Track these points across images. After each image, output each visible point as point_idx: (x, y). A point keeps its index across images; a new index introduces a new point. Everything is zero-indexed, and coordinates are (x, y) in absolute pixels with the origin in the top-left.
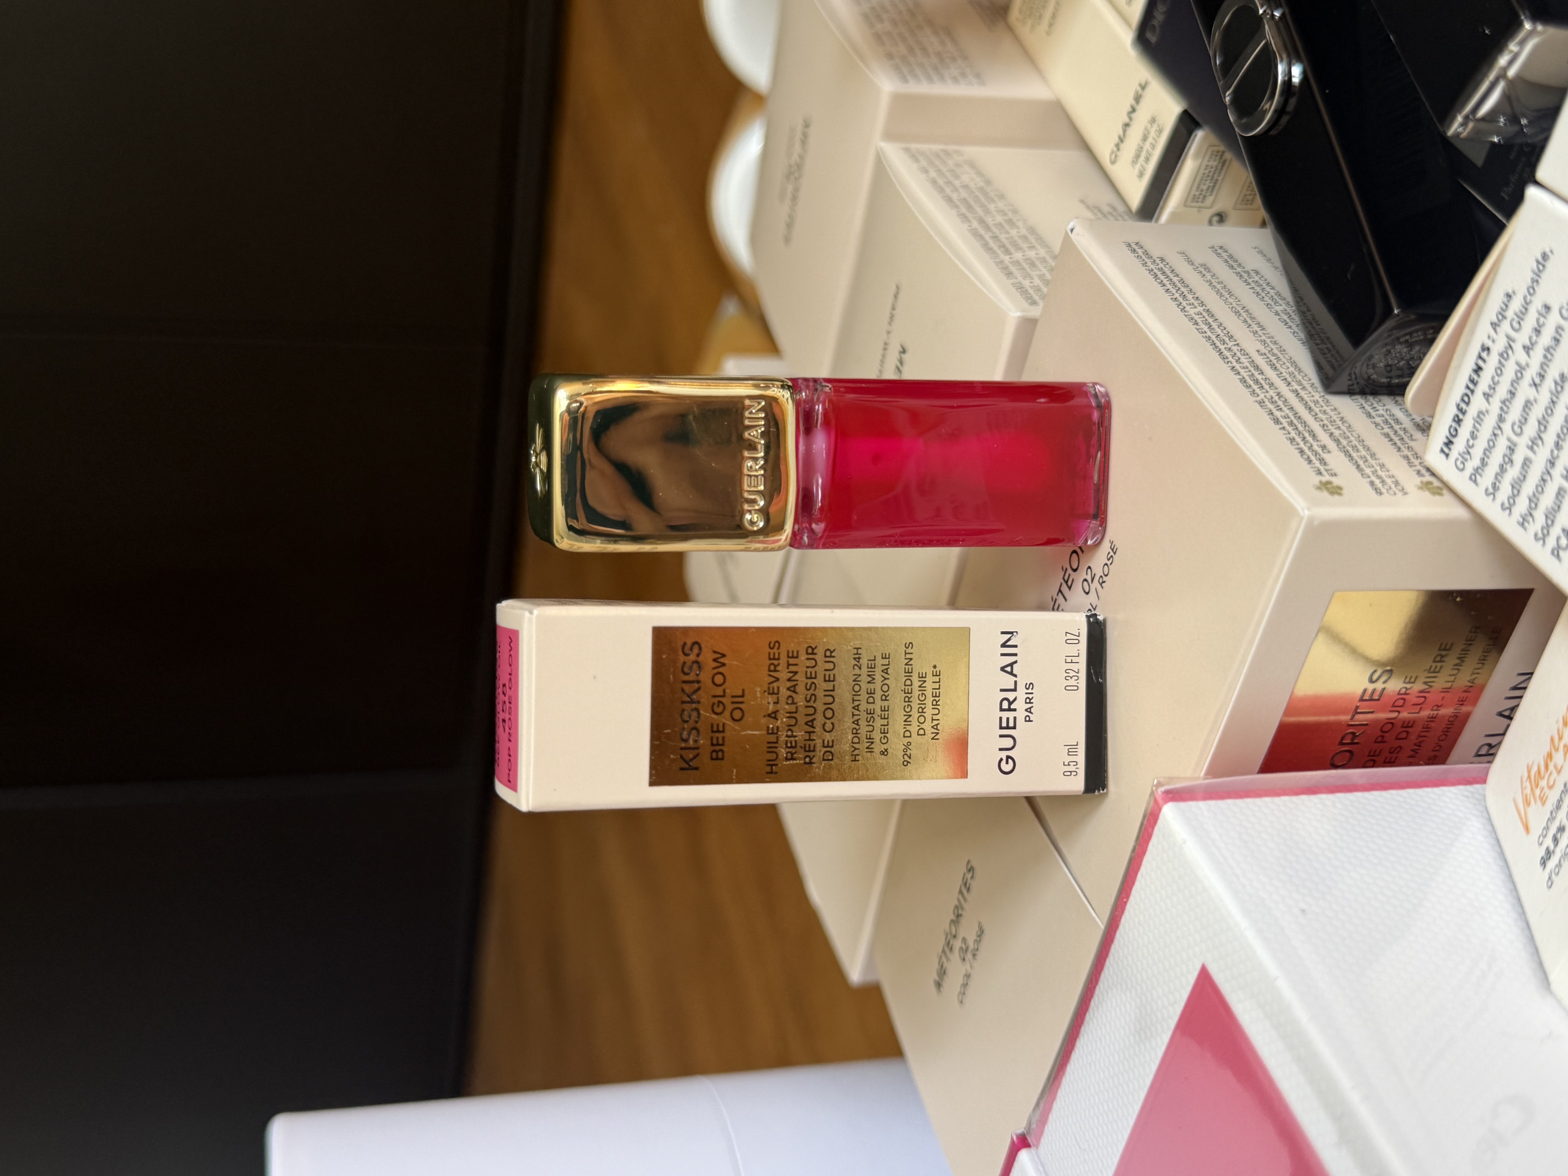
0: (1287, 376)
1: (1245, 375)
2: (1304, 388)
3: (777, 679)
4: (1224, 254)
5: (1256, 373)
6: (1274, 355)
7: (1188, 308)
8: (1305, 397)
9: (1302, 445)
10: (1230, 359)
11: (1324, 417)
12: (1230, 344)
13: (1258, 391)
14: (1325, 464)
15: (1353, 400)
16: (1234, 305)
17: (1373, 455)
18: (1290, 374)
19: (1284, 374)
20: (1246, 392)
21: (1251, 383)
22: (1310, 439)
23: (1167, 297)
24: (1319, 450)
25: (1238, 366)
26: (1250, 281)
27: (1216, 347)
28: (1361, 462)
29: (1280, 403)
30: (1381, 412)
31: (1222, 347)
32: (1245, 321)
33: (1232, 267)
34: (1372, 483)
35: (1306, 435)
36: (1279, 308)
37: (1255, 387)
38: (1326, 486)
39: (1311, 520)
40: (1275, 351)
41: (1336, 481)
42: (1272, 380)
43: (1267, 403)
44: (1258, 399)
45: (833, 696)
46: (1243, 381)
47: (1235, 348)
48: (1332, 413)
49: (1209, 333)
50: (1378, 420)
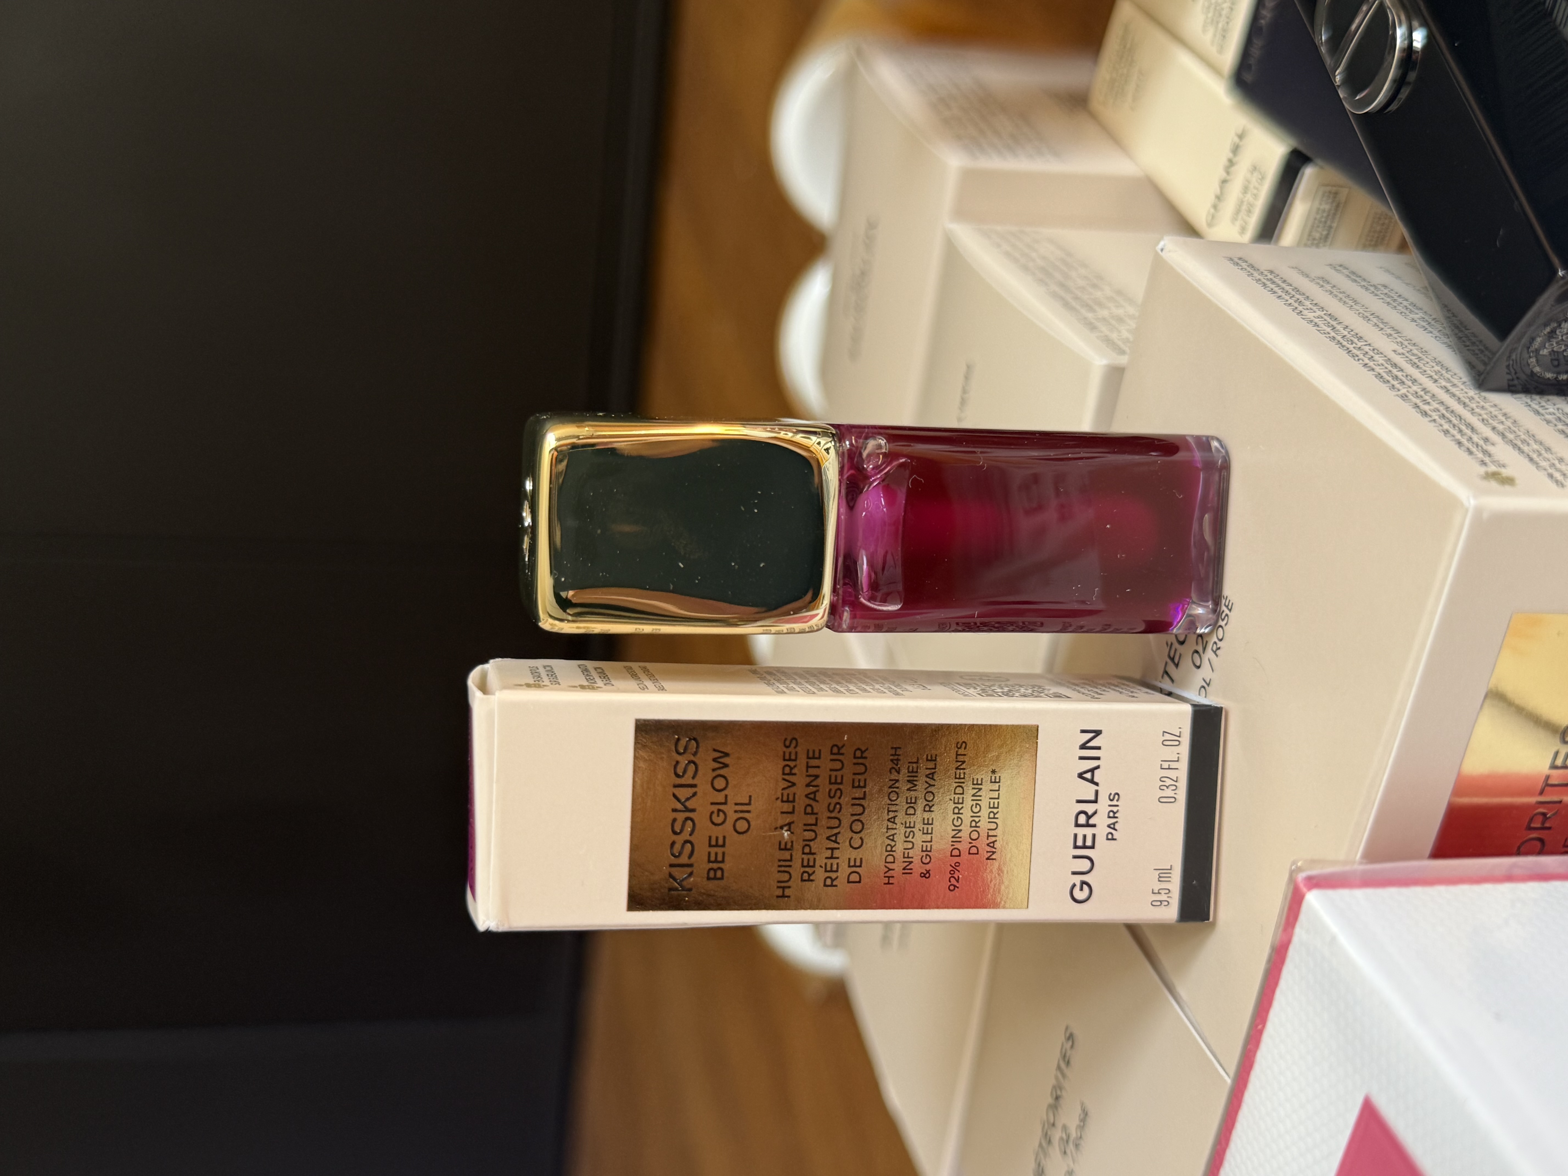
0: (1433, 374)
1: (1381, 371)
2: (1454, 385)
3: (794, 784)
4: (1345, 271)
5: (1395, 371)
6: (1413, 355)
7: (1305, 312)
8: (1457, 393)
9: (1458, 436)
10: (1361, 356)
11: (1482, 412)
12: (1359, 344)
13: (1398, 386)
14: (1490, 455)
15: (1515, 398)
16: (1361, 311)
17: (1548, 449)
18: (1436, 373)
19: (1429, 372)
20: (1384, 387)
21: (1390, 379)
22: (1468, 432)
23: (1280, 303)
24: (1481, 442)
25: (1371, 364)
26: (1379, 293)
27: (1343, 346)
28: (1535, 456)
29: (1426, 397)
30: (1551, 410)
31: (1351, 347)
32: (1376, 325)
33: (1355, 281)
34: (1551, 476)
35: (1463, 428)
36: (1416, 317)
37: (1395, 383)
38: (1494, 476)
39: (1478, 511)
40: (1415, 352)
41: (1505, 472)
42: (1414, 377)
43: (1410, 397)
44: (1399, 393)
45: (862, 806)
46: (1379, 376)
47: (1367, 348)
48: (1492, 409)
49: (1333, 334)
50: (1549, 417)
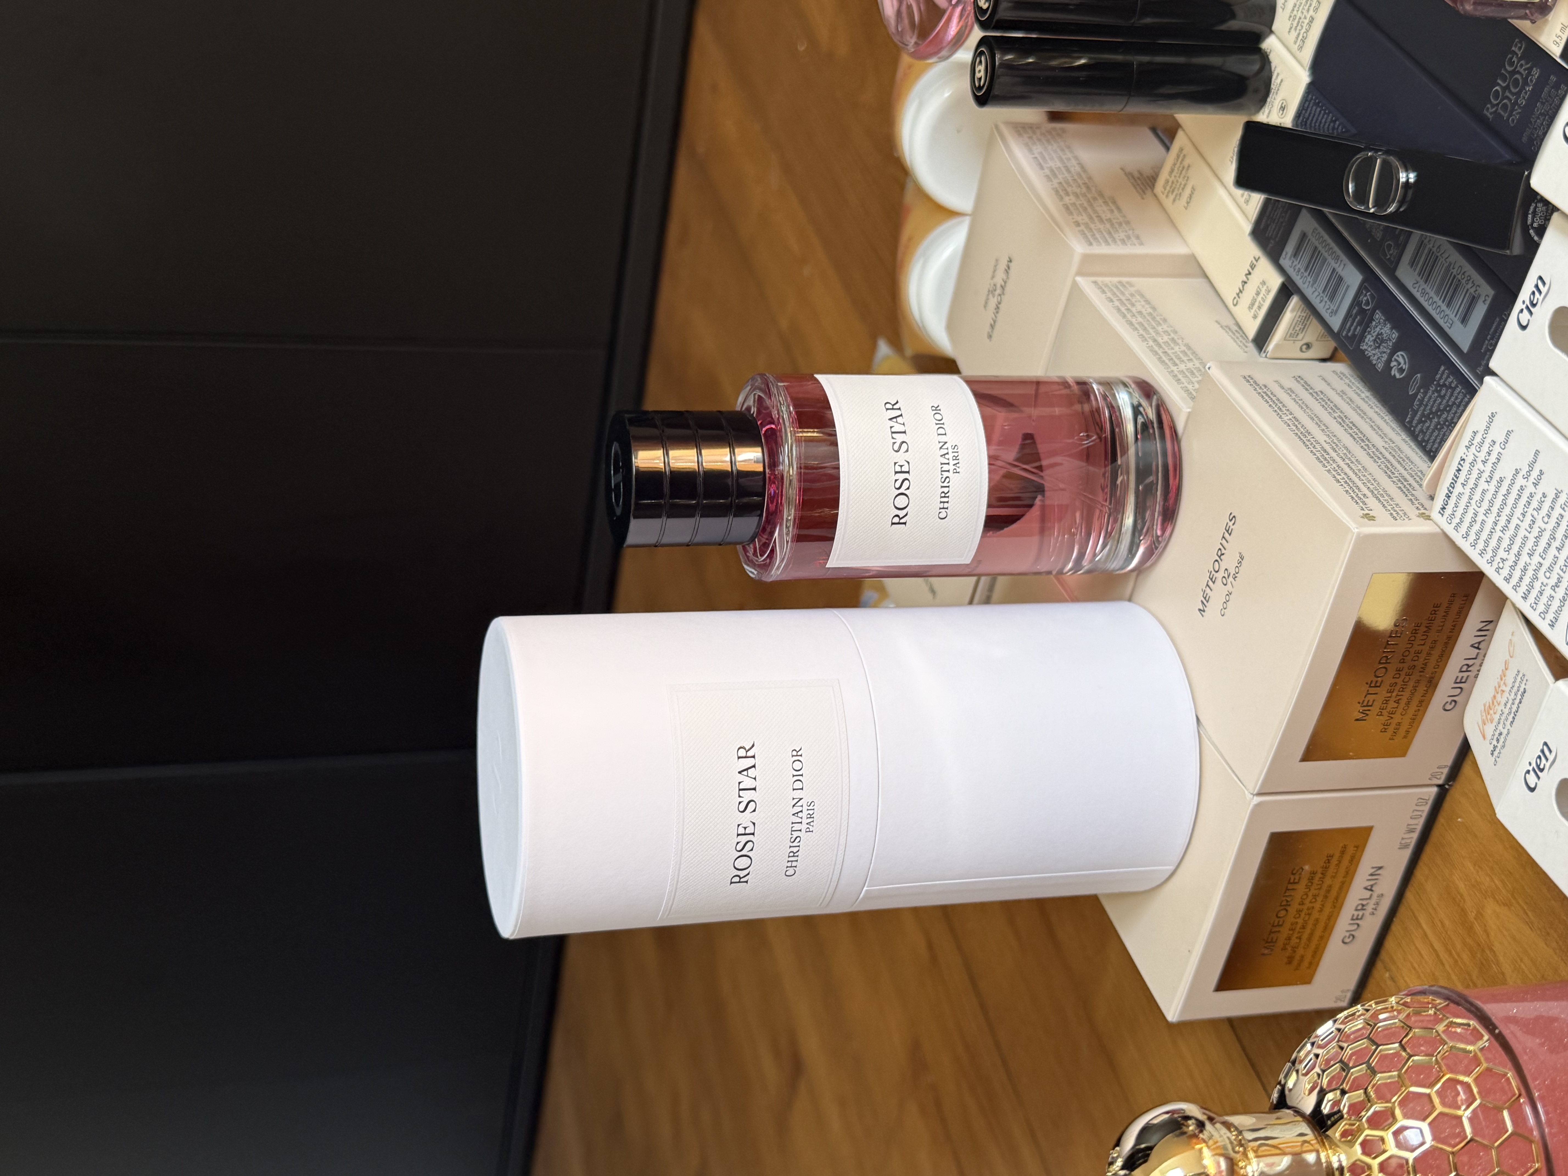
4: (1302, 381)
14: (1365, 504)
19: (1341, 454)
20: (1320, 465)
22: (1357, 491)
24: (1362, 497)
26: (1318, 398)
27: (1301, 439)
28: (1385, 503)
29: (1339, 471)
30: (1396, 475)
31: (1305, 439)
32: (1317, 423)
33: (1307, 390)
34: (1391, 514)
35: (1354, 488)
36: (1336, 415)
37: (1325, 462)
38: (1366, 516)
39: (1359, 534)
40: (1335, 441)
41: (1372, 513)
42: (1334, 458)
